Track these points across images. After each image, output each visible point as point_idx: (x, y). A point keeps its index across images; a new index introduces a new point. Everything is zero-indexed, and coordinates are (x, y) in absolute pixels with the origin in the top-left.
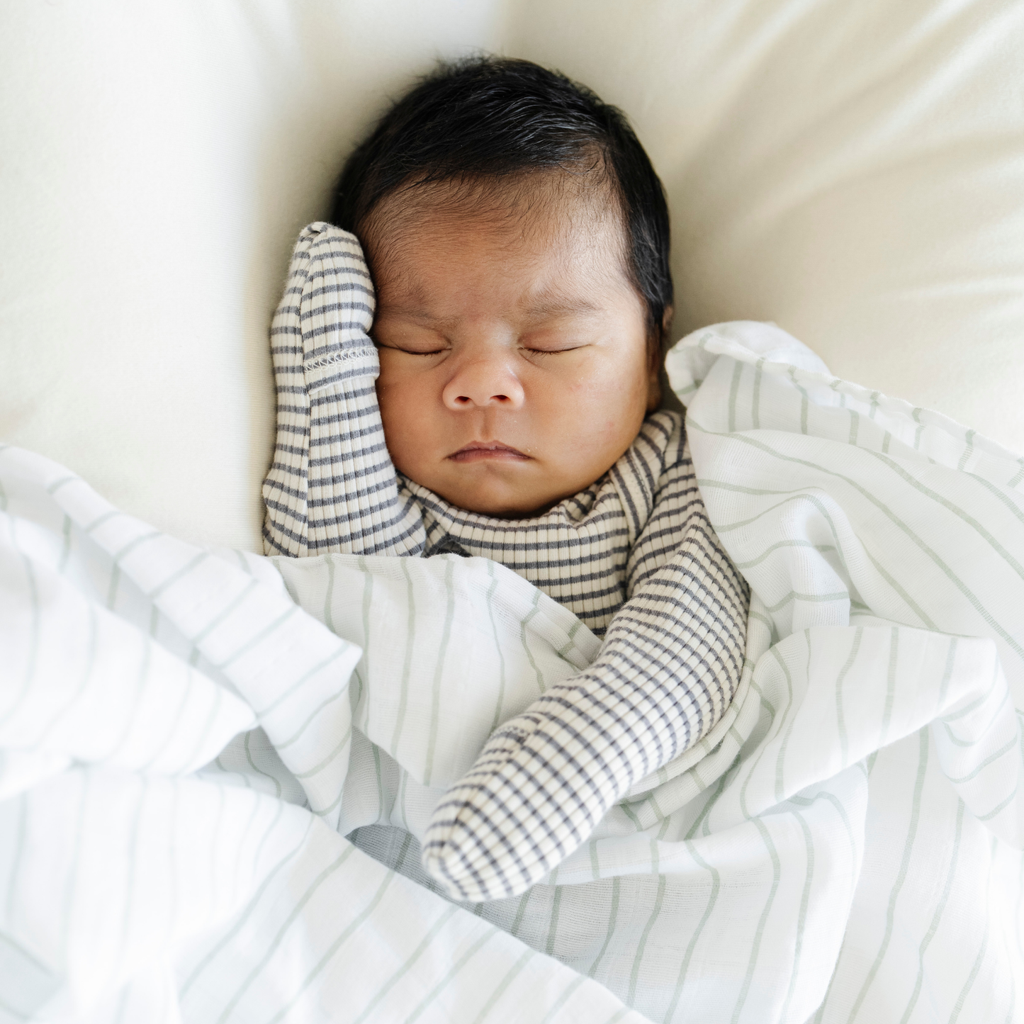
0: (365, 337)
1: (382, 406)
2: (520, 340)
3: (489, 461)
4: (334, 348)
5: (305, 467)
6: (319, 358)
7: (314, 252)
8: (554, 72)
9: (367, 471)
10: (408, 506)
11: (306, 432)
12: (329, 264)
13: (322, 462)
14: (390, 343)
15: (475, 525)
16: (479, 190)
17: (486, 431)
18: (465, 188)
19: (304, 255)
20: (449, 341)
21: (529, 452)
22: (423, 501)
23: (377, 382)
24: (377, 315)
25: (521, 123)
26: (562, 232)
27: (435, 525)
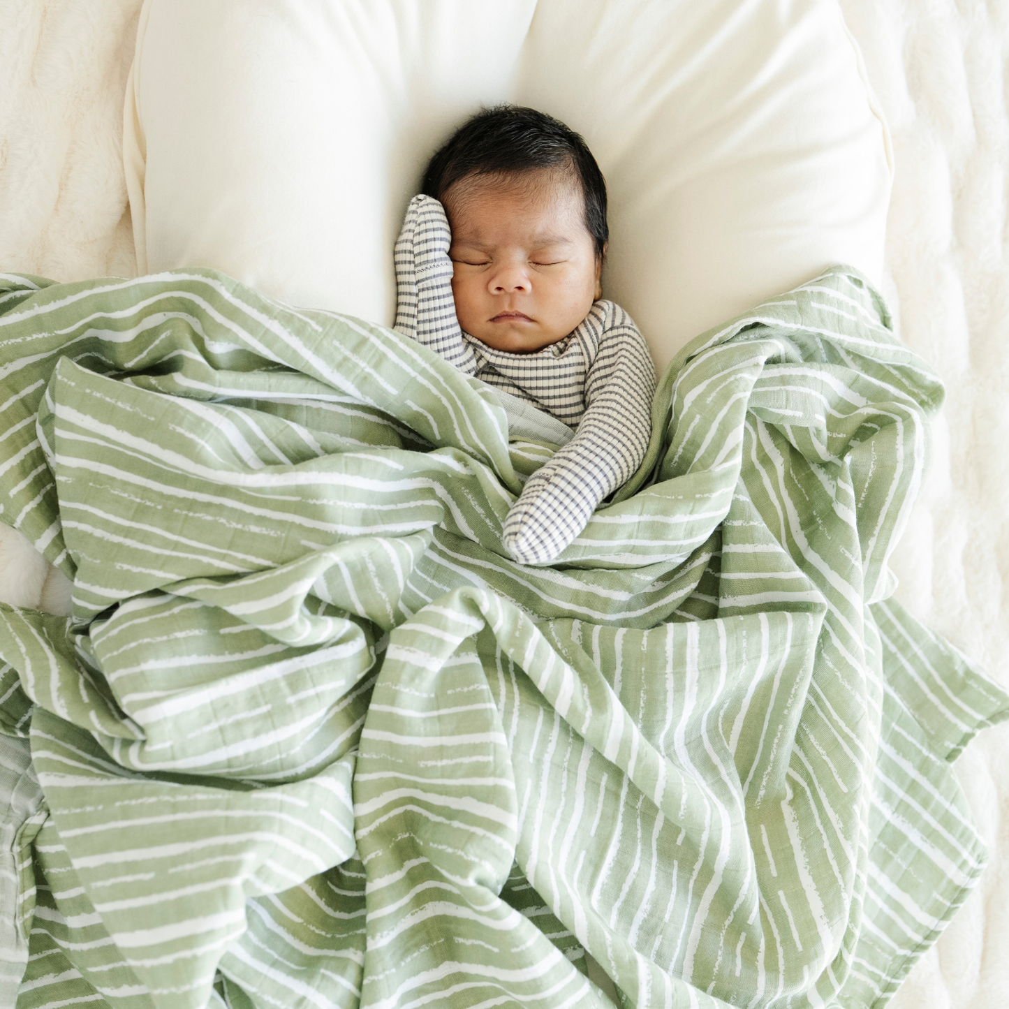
0: (447, 256)
1: (454, 293)
2: (529, 258)
3: (512, 322)
4: (432, 261)
5: (415, 324)
6: (424, 267)
7: (420, 211)
9: (447, 327)
10: (467, 347)
11: (416, 306)
12: (428, 217)
13: (424, 322)
14: (458, 259)
15: (503, 357)
16: (509, 178)
17: (511, 305)
18: (501, 177)
19: (414, 212)
20: (491, 258)
21: (533, 318)
22: (474, 345)
23: (452, 280)
24: (452, 244)
25: (530, 143)
26: (553, 201)
27: (481, 357)
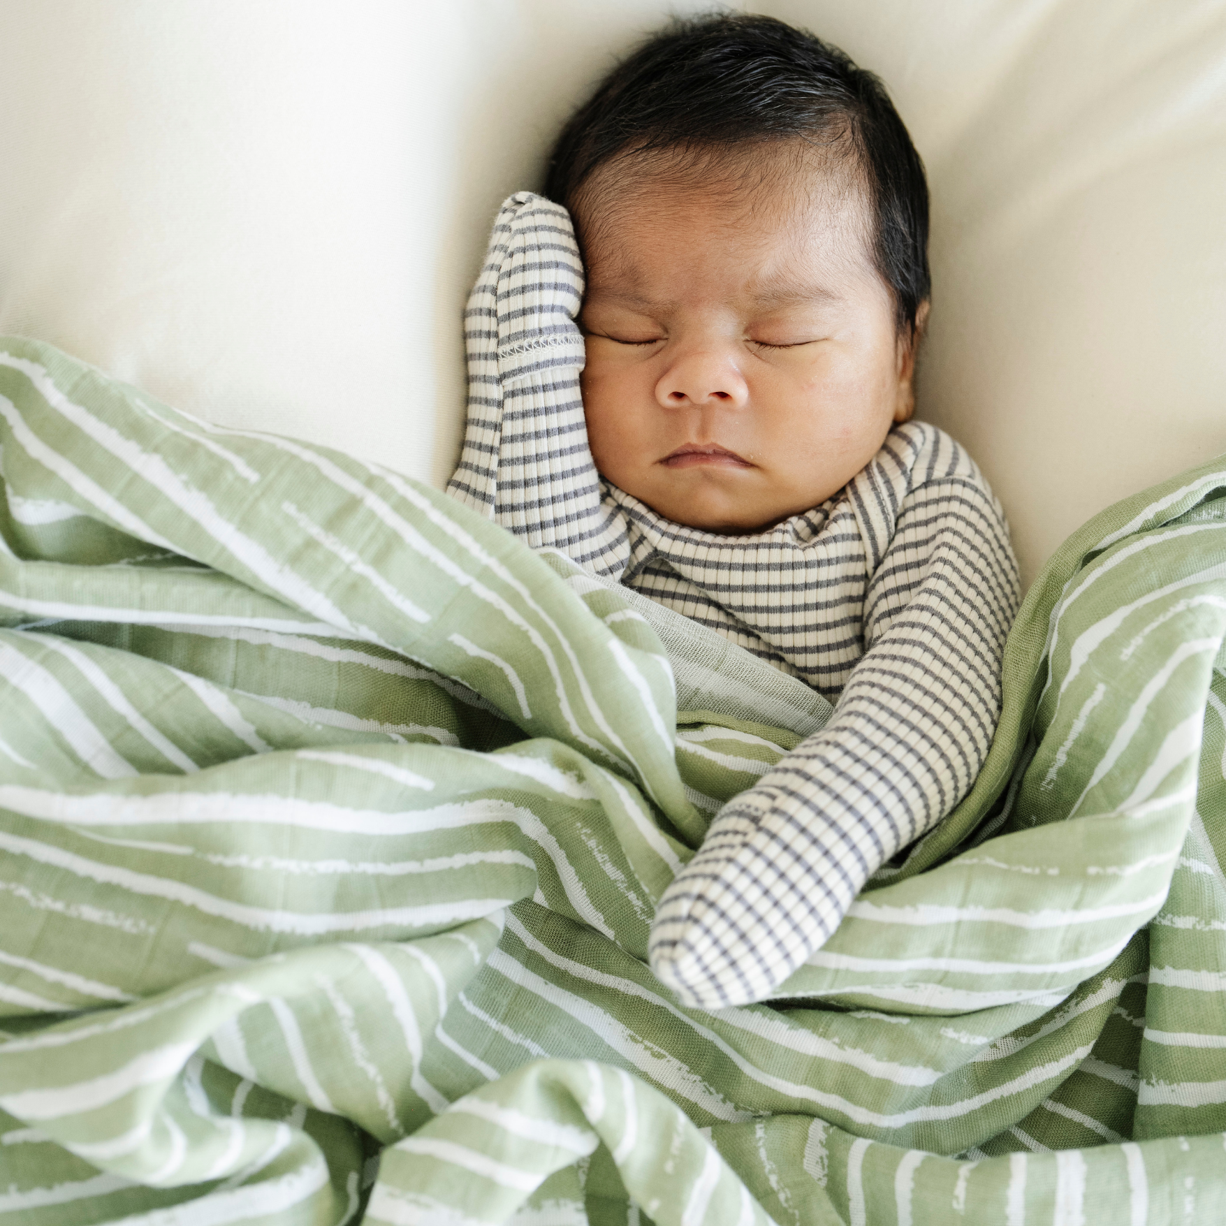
0: (570, 322)
1: (586, 402)
2: (746, 331)
3: (706, 466)
4: (532, 333)
5: (494, 467)
6: (515, 345)
7: (516, 225)
8: (803, 32)
9: (564, 475)
10: (612, 516)
11: (497, 427)
12: (532, 239)
13: (513, 462)
14: (597, 330)
15: (687, 540)
16: (706, 158)
17: (703, 432)
18: (690, 157)
19: (505, 228)
20: (666, 330)
21: (751, 459)
22: (630, 512)
23: (582, 375)
24: (585, 300)
25: (759, 84)
26: (799, 207)
27: (642, 539)
